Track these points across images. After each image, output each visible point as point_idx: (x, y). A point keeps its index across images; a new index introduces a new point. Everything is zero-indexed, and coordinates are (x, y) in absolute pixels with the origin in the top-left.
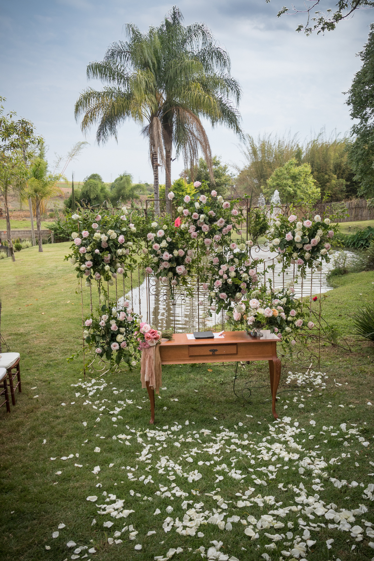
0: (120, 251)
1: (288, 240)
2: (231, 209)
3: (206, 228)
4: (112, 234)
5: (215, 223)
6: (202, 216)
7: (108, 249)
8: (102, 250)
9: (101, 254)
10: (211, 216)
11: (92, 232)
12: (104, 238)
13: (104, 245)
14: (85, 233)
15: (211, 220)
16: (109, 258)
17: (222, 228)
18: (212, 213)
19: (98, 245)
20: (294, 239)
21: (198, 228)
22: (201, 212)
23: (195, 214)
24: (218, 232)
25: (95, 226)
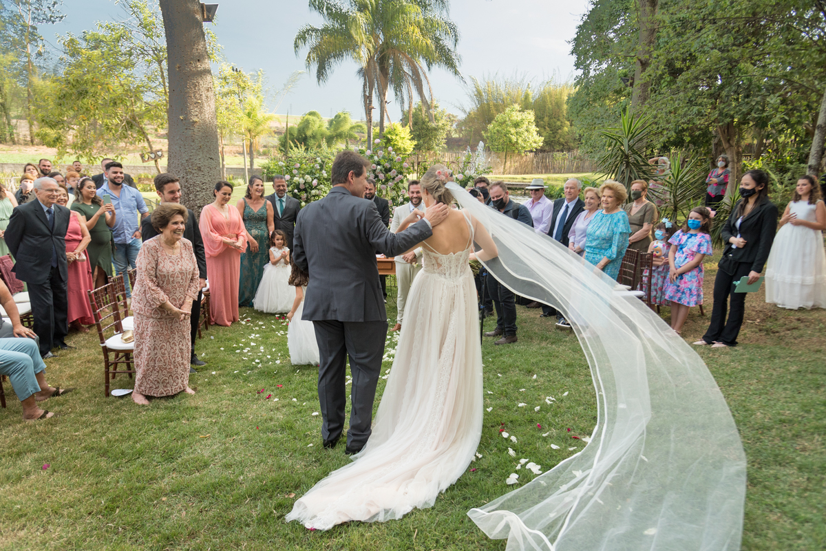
0: (313, 192)
2: (402, 163)
3: (382, 176)
4: (308, 178)
5: (389, 173)
6: (379, 167)
7: (305, 190)
8: (300, 190)
9: (299, 194)
10: (386, 167)
11: (293, 176)
12: (302, 181)
13: (302, 187)
15: (387, 170)
16: (305, 197)
17: (395, 178)
18: (388, 165)
19: (297, 186)
23: (374, 165)
24: (391, 180)
25: (295, 172)
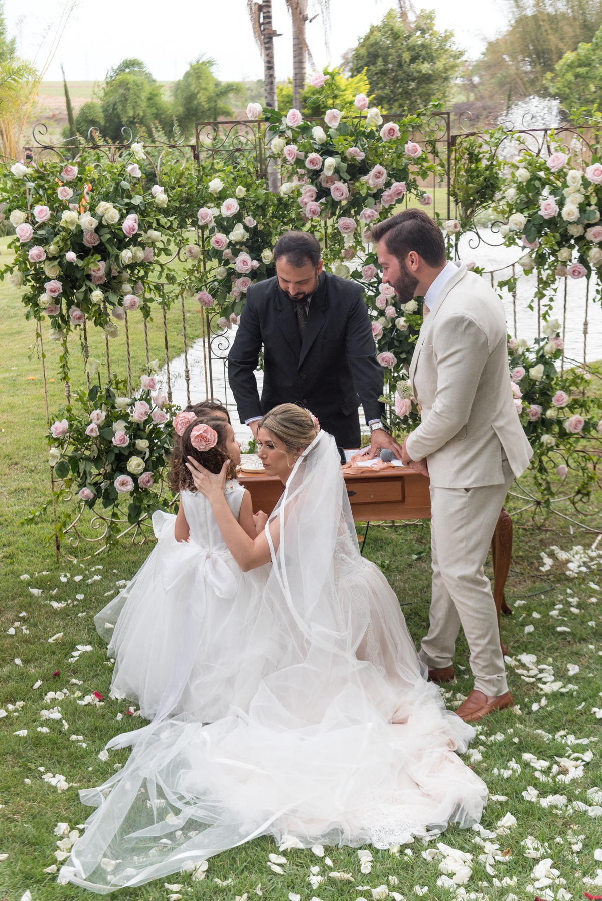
0: (127, 255)
1: (546, 217)
2: (403, 141)
3: (340, 190)
4: (109, 211)
5: (364, 179)
6: (330, 161)
7: (101, 250)
8: (83, 252)
9: (81, 263)
10: (353, 159)
11: (57, 207)
12: (87, 221)
13: (89, 240)
14: (41, 211)
15: (357, 170)
16: (102, 272)
17: (381, 191)
18: (357, 153)
19: (75, 239)
20: (560, 214)
21: (322, 192)
22: (326, 150)
23: (313, 156)
24: (371, 200)
25: (64, 193)
